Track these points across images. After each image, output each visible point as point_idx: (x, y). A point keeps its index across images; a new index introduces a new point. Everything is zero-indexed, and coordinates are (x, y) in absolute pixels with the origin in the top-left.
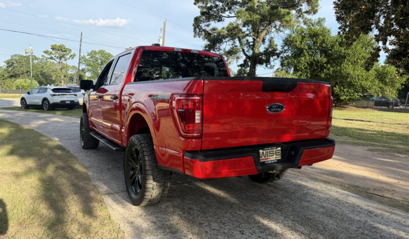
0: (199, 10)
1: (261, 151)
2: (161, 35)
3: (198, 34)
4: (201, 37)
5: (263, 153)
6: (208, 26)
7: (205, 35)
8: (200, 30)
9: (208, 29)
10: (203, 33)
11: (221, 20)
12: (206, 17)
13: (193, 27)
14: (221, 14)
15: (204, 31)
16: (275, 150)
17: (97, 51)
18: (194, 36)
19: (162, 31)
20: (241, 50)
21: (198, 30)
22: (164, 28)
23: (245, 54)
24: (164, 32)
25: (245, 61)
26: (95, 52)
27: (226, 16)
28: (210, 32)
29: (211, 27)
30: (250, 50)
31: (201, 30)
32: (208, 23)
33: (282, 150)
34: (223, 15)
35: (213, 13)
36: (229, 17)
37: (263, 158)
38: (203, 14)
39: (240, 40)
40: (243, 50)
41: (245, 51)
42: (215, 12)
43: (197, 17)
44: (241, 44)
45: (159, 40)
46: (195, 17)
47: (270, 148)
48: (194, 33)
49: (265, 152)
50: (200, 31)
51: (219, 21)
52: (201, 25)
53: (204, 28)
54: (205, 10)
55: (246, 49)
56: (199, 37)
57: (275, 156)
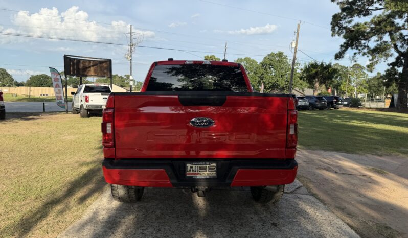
0: (339, 7)
1: (189, 165)
2: (295, 38)
3: (338, 33)
4: (342, 35)
5: (191, 167)
6: (349, 22)
7: (346, 33)
8: (339, 27)
9: (349, 26)
10: (344, 30)
11: (368, 14)
12: (347, 13)
13: (331, 26)
14: (367, 7)
15: (345, 28)
16: (208, 166)
17: (243, 59)
18: (332, 36)
19: (296, 34)
20: (393, 46)
21: (337, 28)
22: (298, 30)
23: (398, 51)
24: (298, 34)
25: (398, 59)
26: (241, 59)
27: (374, 9)
28: (353, 29)
29: (353, 23)
30: (405, 46)
31: (341, 27)
32: (350, 19)
33: (217, 166)
34: (370, 8)
35: (357, 7)
36: (377, 9)
37: (191, 172)
38: (343, 10)
39: (391, 35)
40: (396, 47)
41: (398, 47)
42: (359, 6)
43: (336, 15)
44: (392, 39)
45: (292, 43)
46: (334, 14)
47: (201, 163)
48: (331, 32)
49: (194, 166)
50: (339, 29)
51: (365, 15)
52: (341, 22)
53: (344, 25)
54: (346, 6)
55: (399, 44)
56: (339, 36)
57: (207, 172)
